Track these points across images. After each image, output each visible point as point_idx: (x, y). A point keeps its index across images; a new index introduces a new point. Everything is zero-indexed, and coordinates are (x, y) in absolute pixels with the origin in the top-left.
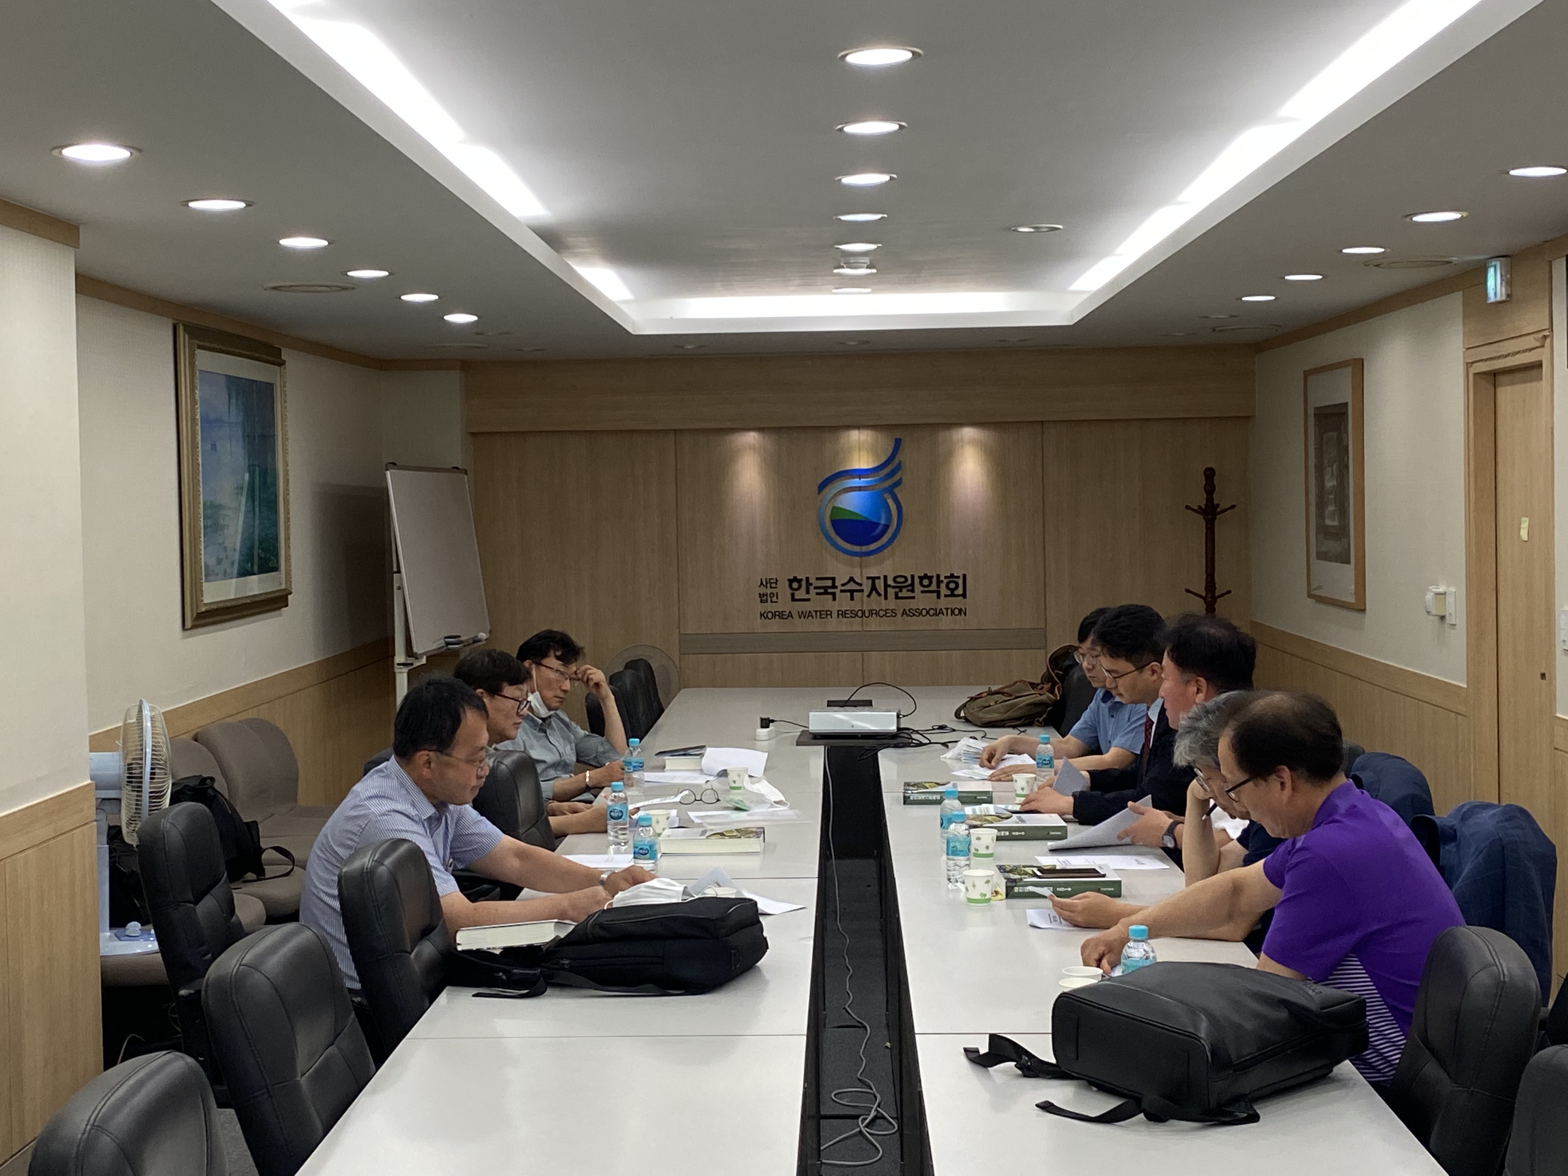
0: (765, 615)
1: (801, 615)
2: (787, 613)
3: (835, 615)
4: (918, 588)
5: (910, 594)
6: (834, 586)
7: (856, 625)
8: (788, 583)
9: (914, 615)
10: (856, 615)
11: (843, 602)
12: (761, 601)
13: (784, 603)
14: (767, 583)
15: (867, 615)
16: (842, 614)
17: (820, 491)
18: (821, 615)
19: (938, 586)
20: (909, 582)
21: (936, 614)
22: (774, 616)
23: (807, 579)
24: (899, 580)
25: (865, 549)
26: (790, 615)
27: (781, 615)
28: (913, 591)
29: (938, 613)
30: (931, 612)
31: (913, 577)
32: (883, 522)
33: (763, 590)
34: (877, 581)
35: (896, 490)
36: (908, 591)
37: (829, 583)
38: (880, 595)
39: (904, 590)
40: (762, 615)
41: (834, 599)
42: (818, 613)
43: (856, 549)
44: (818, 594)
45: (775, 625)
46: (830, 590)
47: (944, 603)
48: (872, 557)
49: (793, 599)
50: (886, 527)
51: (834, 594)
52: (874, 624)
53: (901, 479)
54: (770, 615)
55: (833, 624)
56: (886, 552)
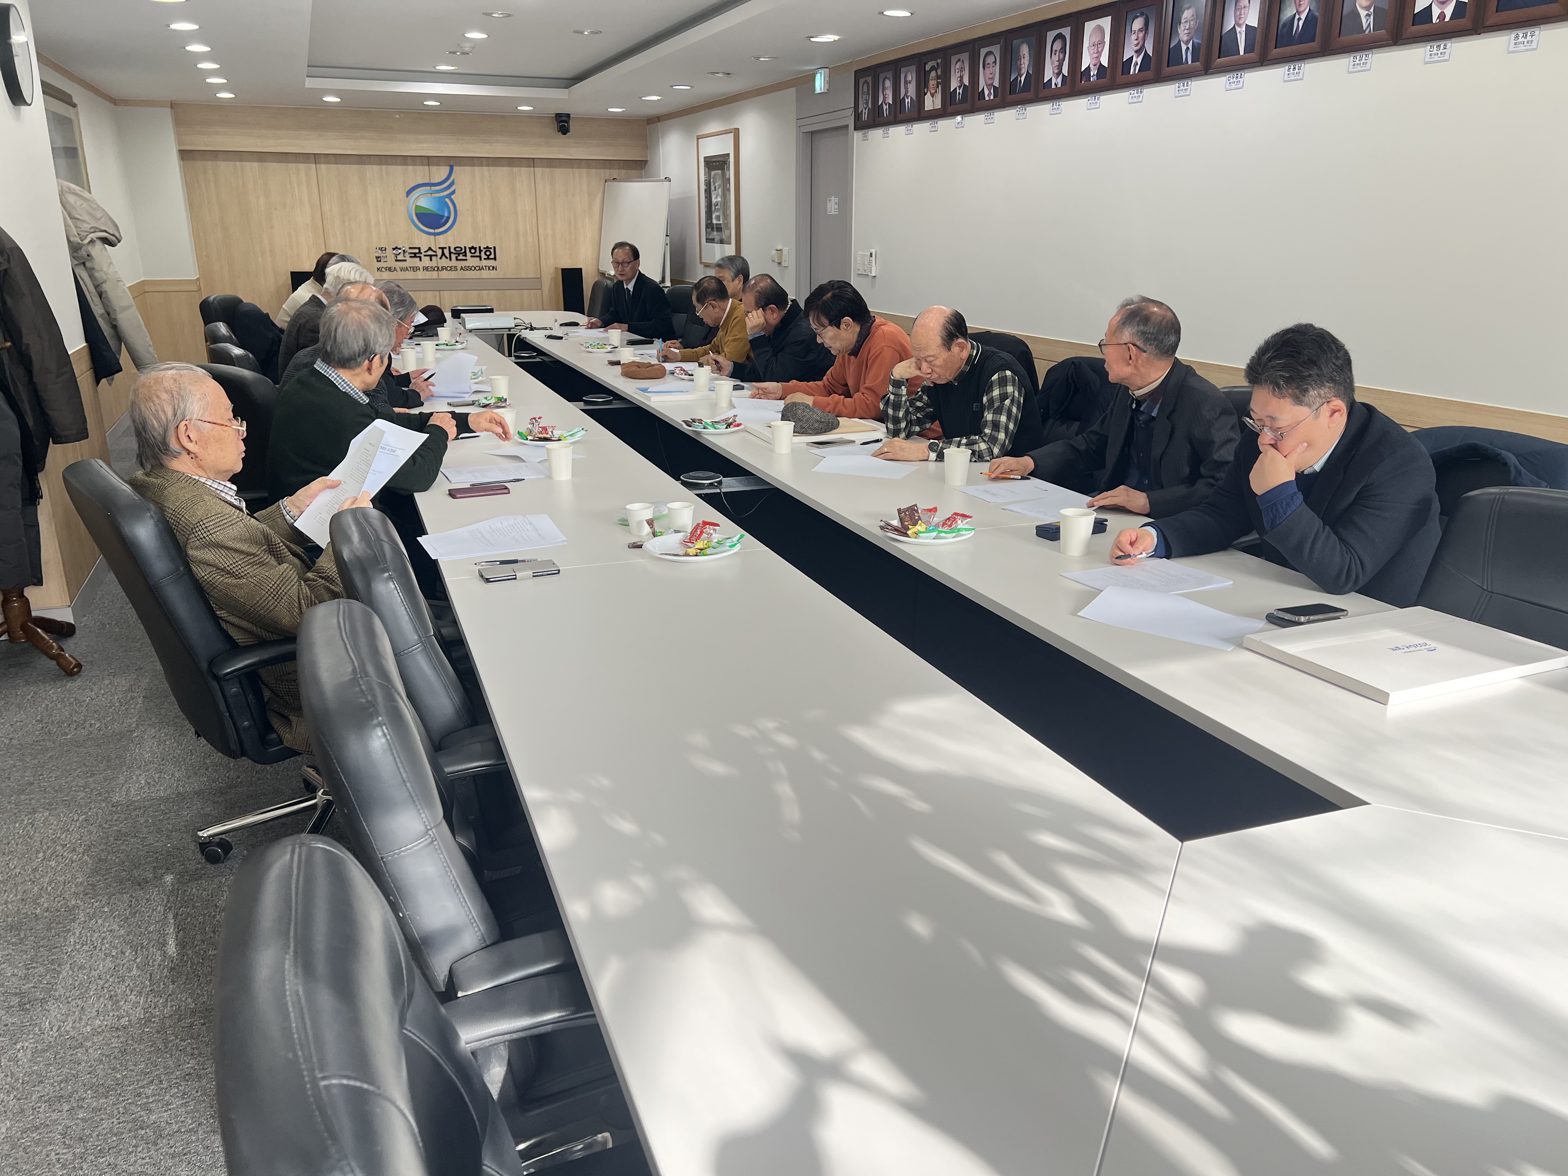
1: (402, 269)
2: (393, 268)
3: (421, 269)
4: (468, 254)
5: (464, 258)
6: (420, 253)
7: (434, 275)
8: (392, 250)
9: (464, 270)
10: (434, 270)
11: (426, 262)
12: (378, 261)
13: (391, 263)
14: (380, 250)
15: (440, 269)
16: (426, 269)
17: (407, 196)
18: (414, 269)
19: (480, 253)
20: (463, 251)
22: (386, 270)
23: (404, 248)
24: (457, 249)
25: (437, 231)
26: (395, 269)
27: (390, 269)
28: (466, 256)
29: (481, 268)
31: (465, 247)
32: (446, 215)
33: (378, 254)
34: (445, 250)
35: (452, 197)
36: (463, 256)
37: (417, 251)
38: (447, 258)
39: (461, 255)
41: (421, 260)
42: (412, 268)
43: (432, 231)
44: (411, 257)
46: (417, 255)
47: (485, 263)
48: (441, 236)
49: (397, 260)
50: (448, 218)
51: (420, 258)
52: (444, 274)
53: (455, 190)
54: (383, 269)
55: (421, 275)
56: (449, 233)
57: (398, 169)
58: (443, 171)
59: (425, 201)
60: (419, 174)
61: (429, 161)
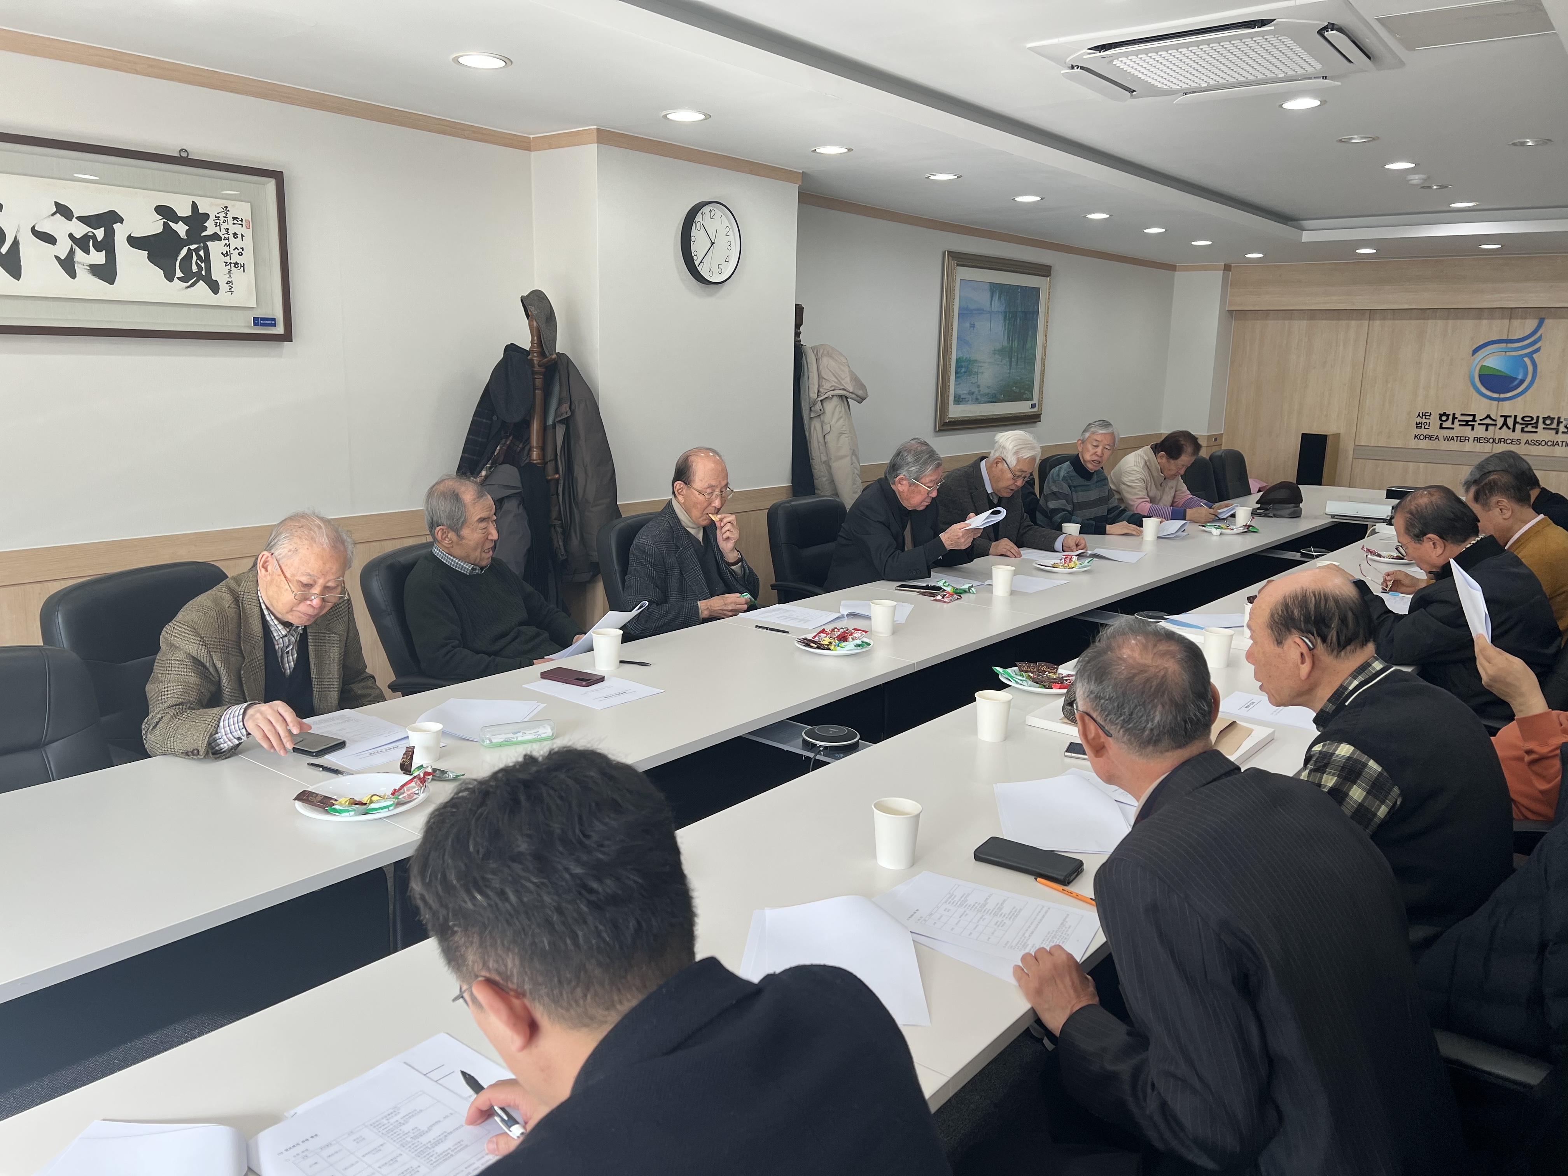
0: (1418, 437)
1: (1446, 439)
2: (1435, 437)
3: (1471, 440)
4: (1541, 425)
5: (1534, 430)
6: (1474, 420)
8: (1438, 416)
9: (1535, 444)
10: (1489, 441)
11: (1480, 431)
12: (1417, 427)
13: (1434, 430)
14: (1423, 415)
15: (1497, 442)
16: (1478, 440)
17: (1473, 355)
18: (1460, 439)
19: (1558, 425)
20: (1534, 421)
21: (1553, 445)
22: (1425, 438)
23: (1454, 414)
24: (1526, 419)
25: (1502, 396)
26: (1437, 438)
27: (1430, 437)
28: (1536, 427)
29: (1555, 444)
30: (1549, 444)
31: (1538, 417)
32: (1520, 377)
33: (1419, 420)
34: (1508, 419)
35: (1534, 356)
36: (1532, 427)
37: (1471, 418)
38: (1509, 428)
39: (1530, 427)
40: (1415, 437)
41: (1473, 429)
42: (1459, 438)
43: (1496, 395)
44: (1460, 425)
45: (1424, 444)
46: (1470, 423)
47: (1561, 437)
49: (1441, 427)
50: (1522, 381)
51: (1473, 426)
53: (1540, 347)
54: (1422, 437)
55: (1469, 446)
56: (1519, 399)
57: (1469, 324)
58: (1530, 324)
59: (1494, 361)
60: (1495, 329)
61: (1511, 313)
